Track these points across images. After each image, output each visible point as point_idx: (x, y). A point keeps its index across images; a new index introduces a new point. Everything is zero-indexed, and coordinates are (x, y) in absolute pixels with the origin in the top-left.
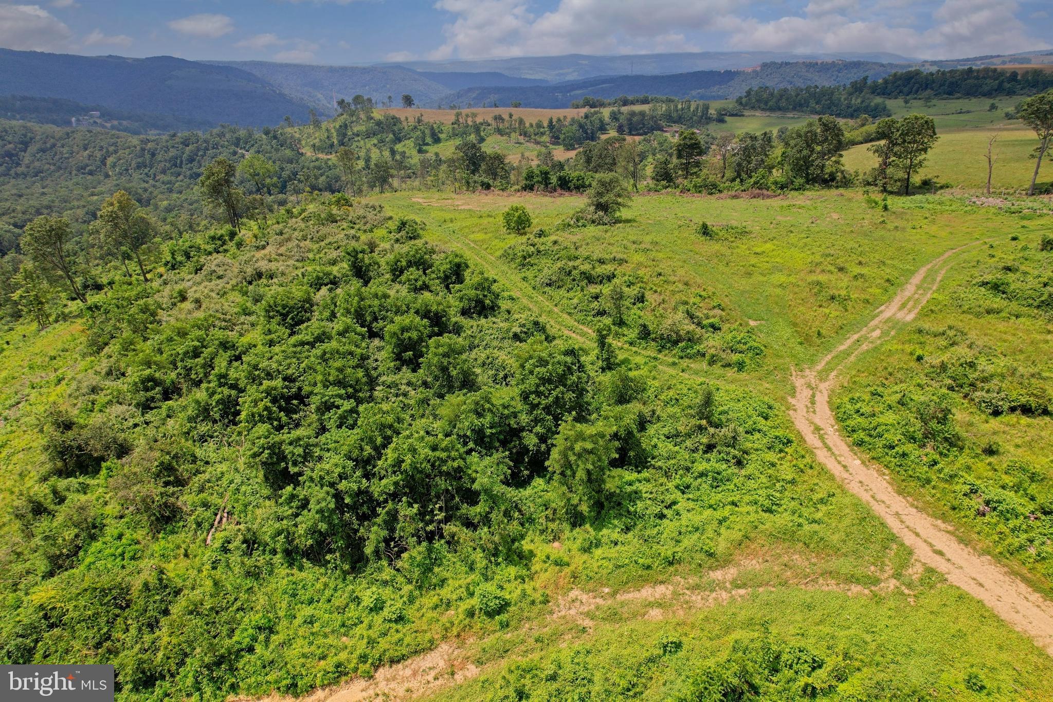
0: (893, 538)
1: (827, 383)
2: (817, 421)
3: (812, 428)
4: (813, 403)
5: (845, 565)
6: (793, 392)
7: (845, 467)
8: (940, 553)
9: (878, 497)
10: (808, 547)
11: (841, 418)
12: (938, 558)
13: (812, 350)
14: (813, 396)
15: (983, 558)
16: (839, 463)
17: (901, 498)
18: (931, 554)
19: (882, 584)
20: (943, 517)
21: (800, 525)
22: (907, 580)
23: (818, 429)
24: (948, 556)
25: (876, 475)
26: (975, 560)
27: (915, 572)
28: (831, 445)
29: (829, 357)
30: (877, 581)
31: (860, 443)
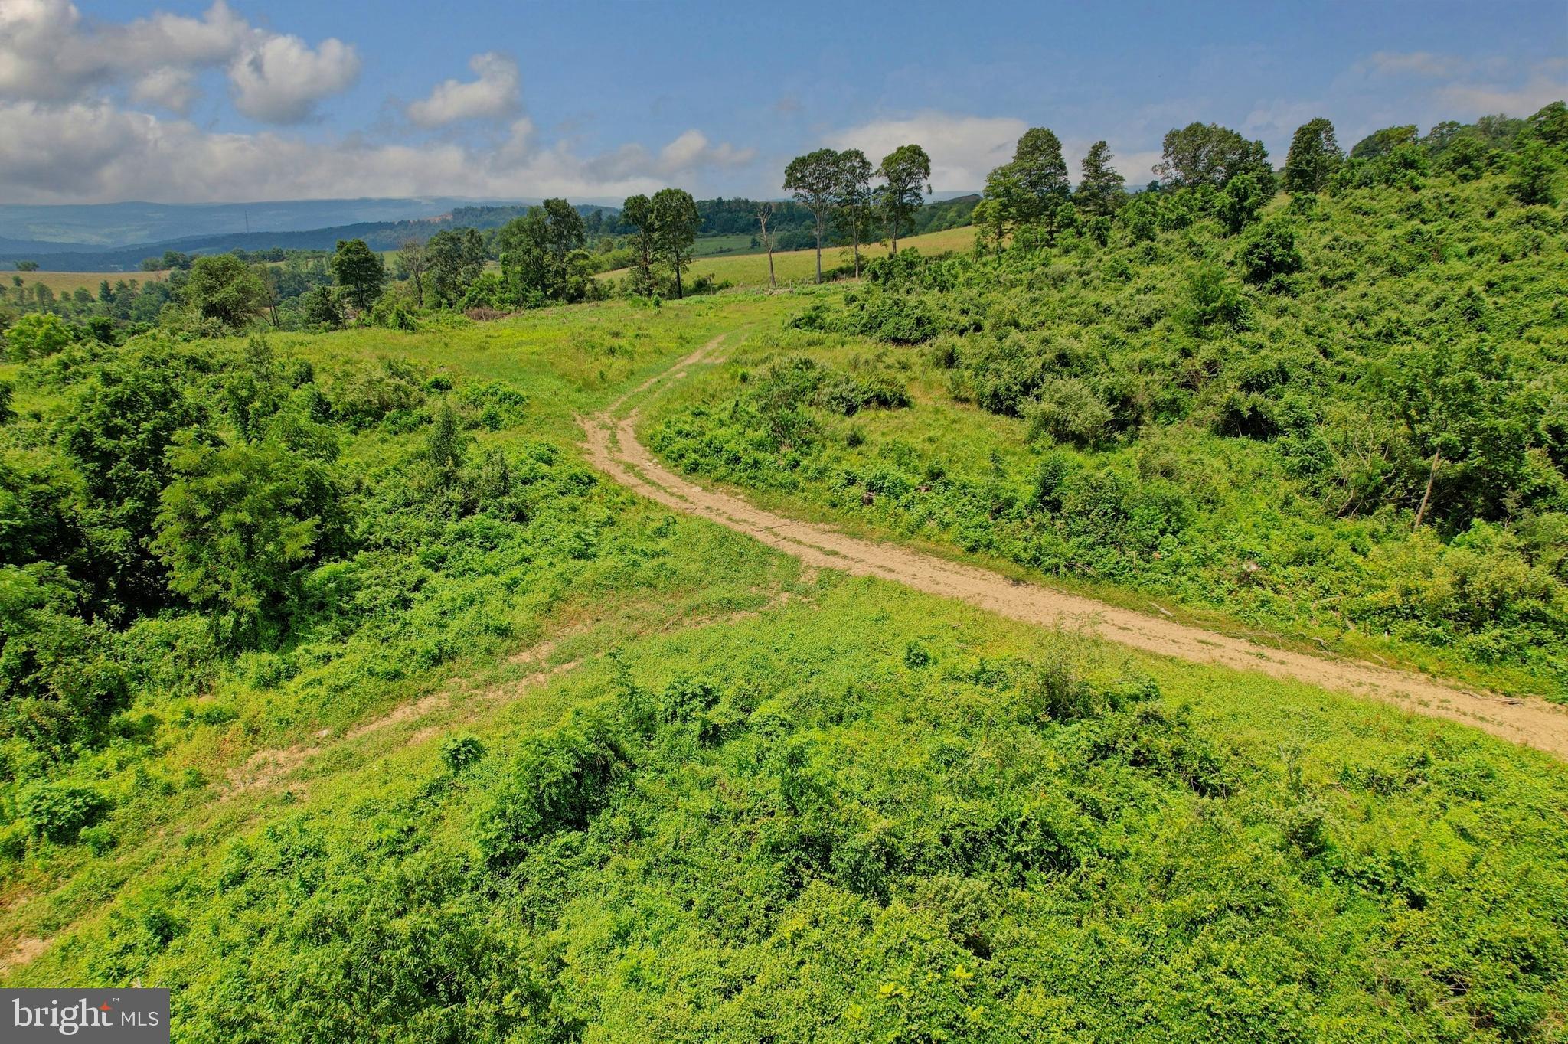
0: (771, 552)
1: (629, 421)
2: (627, 458)
3: (622, 467)
4: (616, 442)
5: (719, 592)
6: (584, 436)
7: (681, 497)
8: (834, 553)
9: (737, 517)
10: (655, 588)
11: (659, 447)
12: (831, 558)
13: (597, 394)
14: (613, 435)
15: (884, 546)
16: (672, 495)
17: (766, 513)
18: (822, 557)
19: (772, 603)
20: (824, 518)
21: (635, 564)
22: (801, 589)
23: (630, 468)
24: (843, 552)
25: (726, 498)
26: (874, 549)
27: (809, 578)
28: (655, 479)
29: (624, 398)
30: (763, 601)
31: (694, 468)
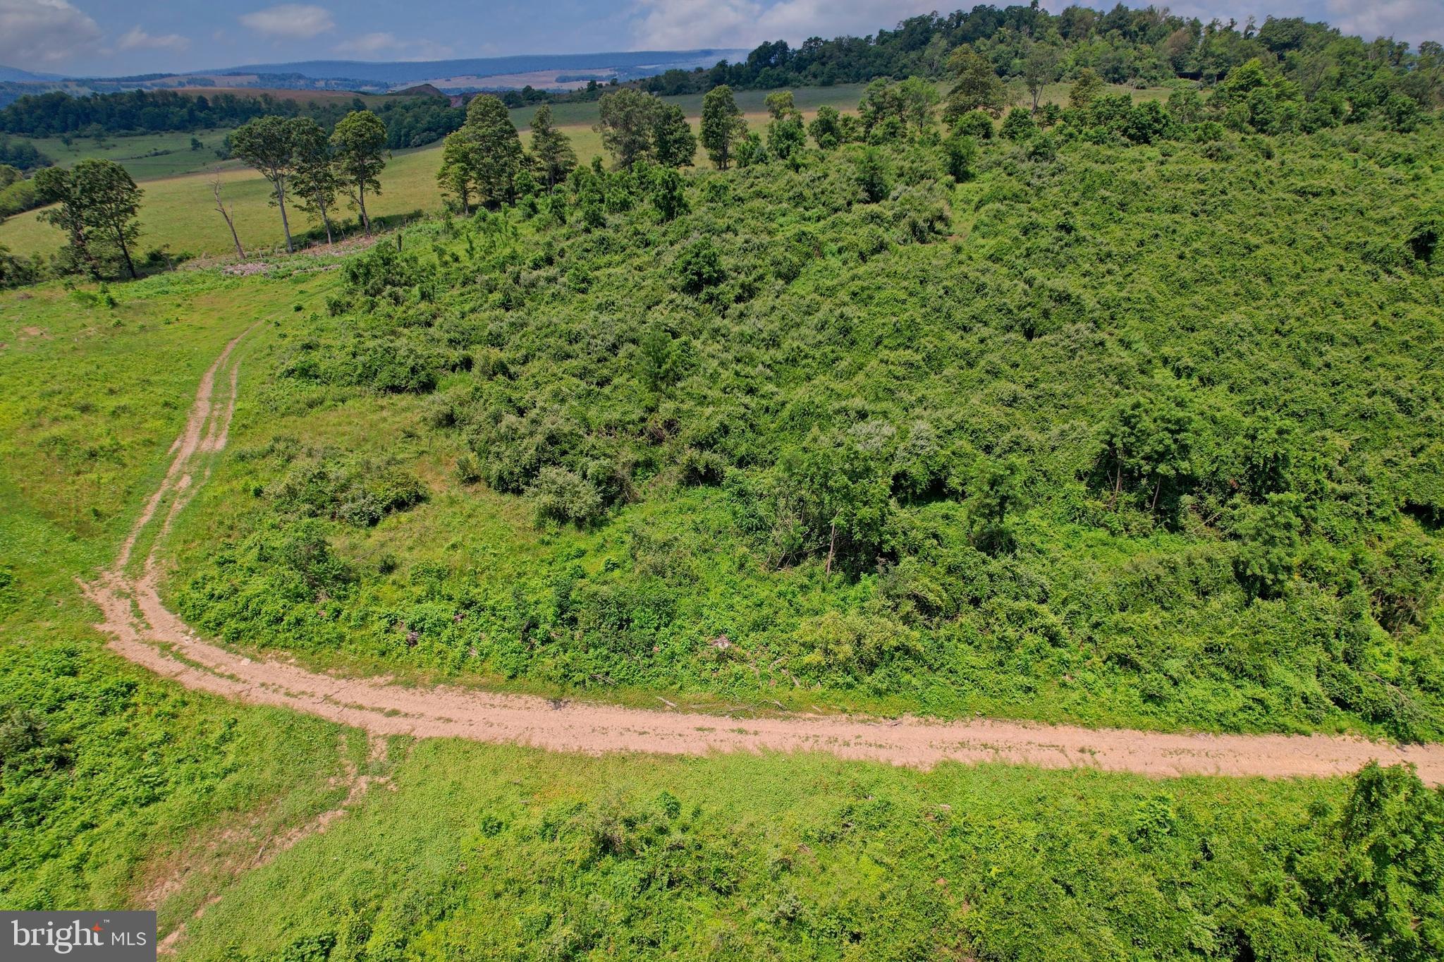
0: (337, 729)
1: (148, 578)
2: (160, 636)
3: (157, 650)
4: (140, 615)
5: (298, 800)
6: (99, 614)
7: (231, 677)
8: (394, 713)
9: (294, 691)
10: (237, 810)
11: (193, 616)
12: (395, 720)
13: (98, 542)
14: (135, 605)
15: (437, 691)
16: (221, 676)
17: (321, 676)
18: (386, 720)
19: (353, 791)
20: (378, 670)
21: (210, 789)
22: (376, 767)
23: (166, 648)
24: (404, 710)
25: (277, 665)
26: (431, 697)
27: (379, 752)
28: (197, 659)
29: (131, 540)
30: (344, 793)
31: (237, 636)
